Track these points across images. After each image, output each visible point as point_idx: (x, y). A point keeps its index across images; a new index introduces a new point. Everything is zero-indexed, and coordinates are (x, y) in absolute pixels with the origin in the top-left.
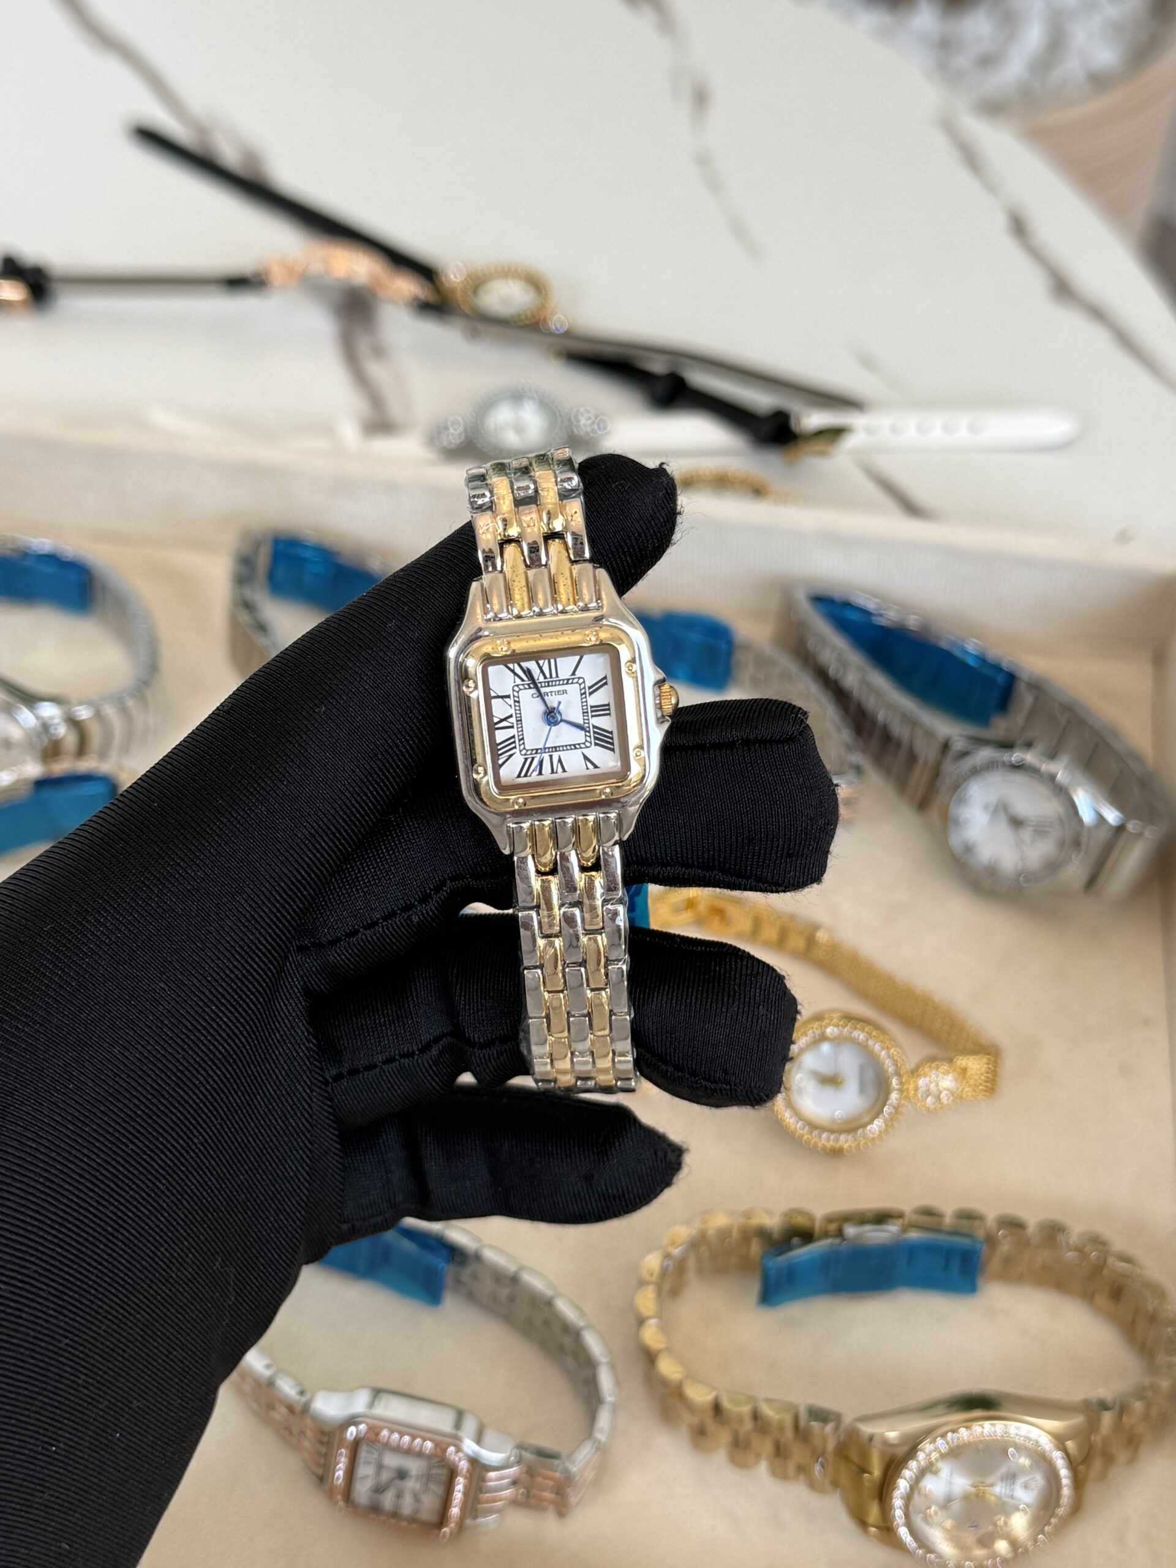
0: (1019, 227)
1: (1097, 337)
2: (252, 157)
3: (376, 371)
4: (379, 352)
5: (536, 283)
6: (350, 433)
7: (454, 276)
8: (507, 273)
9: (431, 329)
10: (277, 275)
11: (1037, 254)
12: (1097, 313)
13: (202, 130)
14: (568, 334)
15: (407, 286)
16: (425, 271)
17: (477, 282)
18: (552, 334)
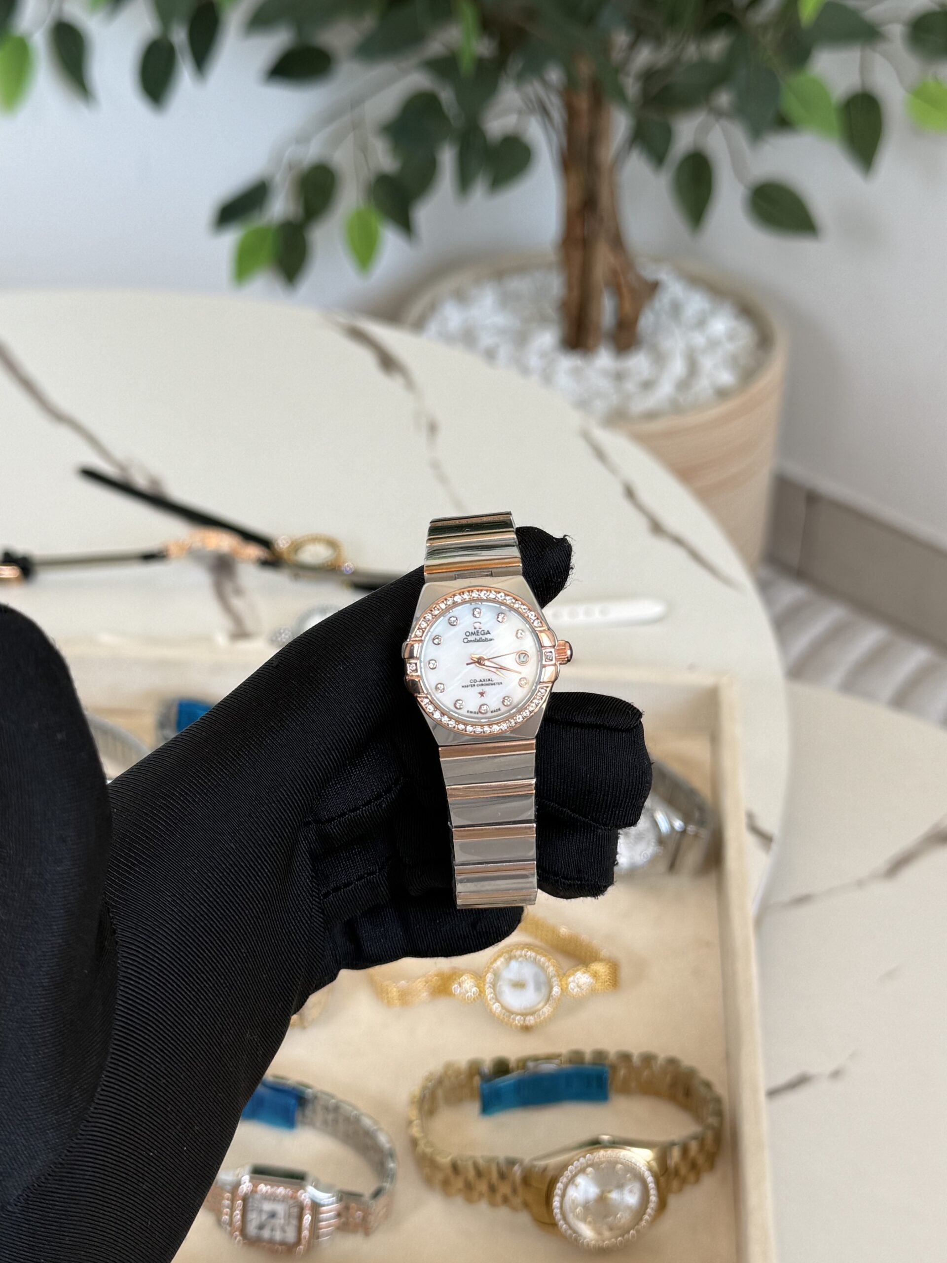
0: (630, 493)
1: (679, 555)
2: (154, 482)
3: (237, 603)
4: (238, 592)
5: (332, 544)
6: (221, 640)
7: (282, 544)
8: (315, 539)
9: (270, 577)
10: (173, 550)
11: (640, 508)
12: (678, 541)
13: (122, 468)
14: (355, 573)
15: (253, 551)
16: (264, 542)
17: (297, 546)
18: (344, 575)
